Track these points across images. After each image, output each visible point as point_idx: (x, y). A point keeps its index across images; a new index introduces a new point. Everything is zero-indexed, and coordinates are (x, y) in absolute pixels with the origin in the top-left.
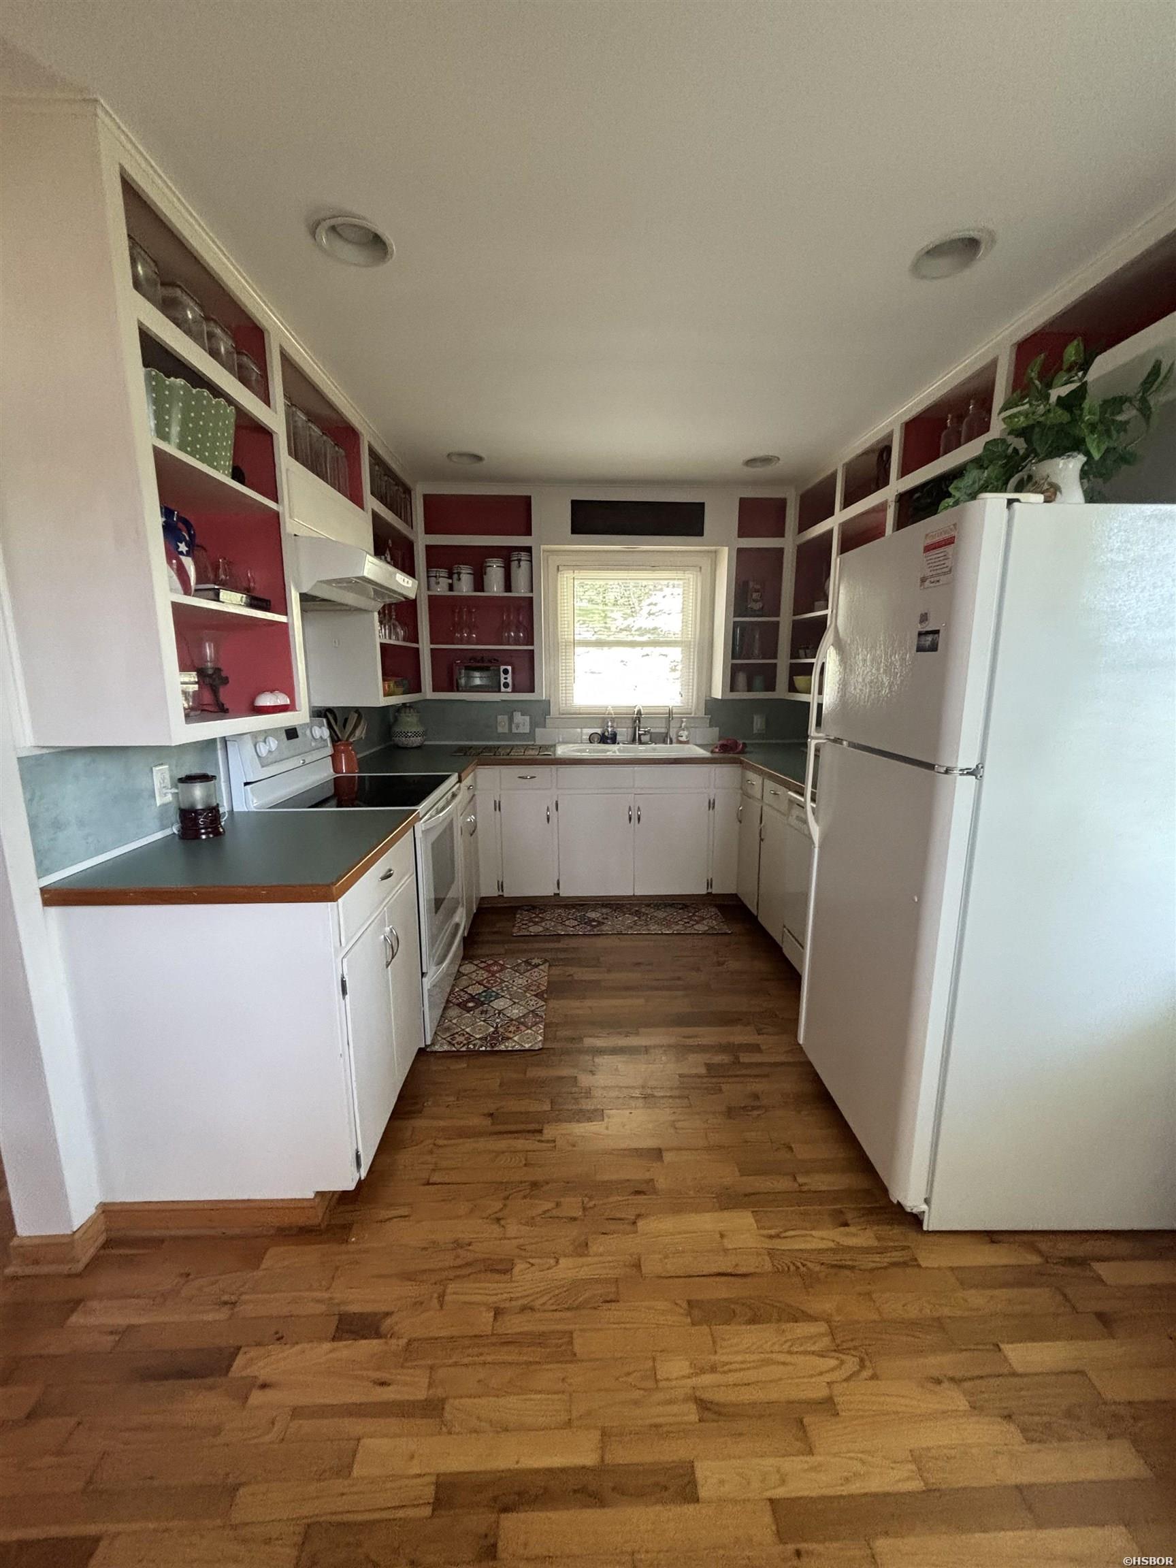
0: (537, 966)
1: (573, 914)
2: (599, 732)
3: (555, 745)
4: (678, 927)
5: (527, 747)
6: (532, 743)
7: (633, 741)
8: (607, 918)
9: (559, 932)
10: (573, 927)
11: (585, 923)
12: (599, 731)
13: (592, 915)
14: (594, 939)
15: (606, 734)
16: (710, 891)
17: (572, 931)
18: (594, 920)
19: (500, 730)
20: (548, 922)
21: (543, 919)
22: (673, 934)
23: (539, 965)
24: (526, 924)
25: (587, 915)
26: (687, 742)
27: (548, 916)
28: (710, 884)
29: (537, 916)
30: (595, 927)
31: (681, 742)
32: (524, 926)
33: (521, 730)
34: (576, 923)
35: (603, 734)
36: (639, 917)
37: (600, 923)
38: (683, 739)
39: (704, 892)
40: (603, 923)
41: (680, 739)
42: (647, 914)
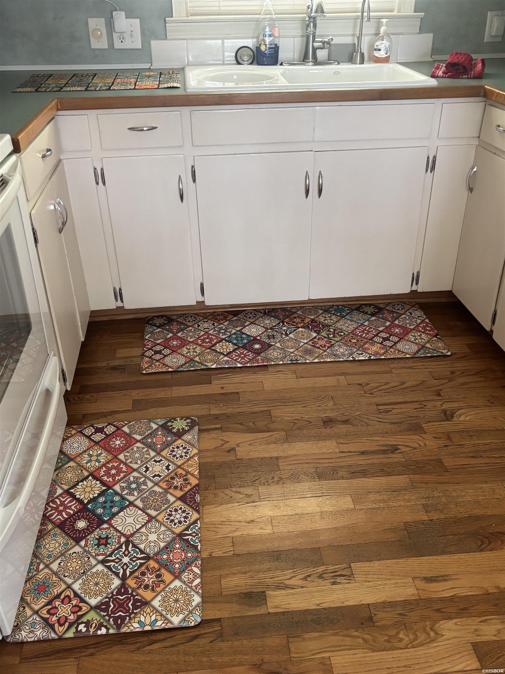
0: (180, 434)
1: (226, 330)
2: (250, 46)
3: (183, 69)
4: (374, 348)
5: (139, 74)
6: (147, 66)
7: (304, 59)
8: (273, 337)
9: (209, 365)
10: (228, 354)
11: (244, 347)
12: (250, 43)
13: (253, 331)
14: (259, 376)
15: (263, 48)
16: (414, 288)
17: (227, 361)
18: (255, 340)
19: (95, 44)
20: (191, 347)
21: (184, 343)
22: (370, 360)
23: (184, 432)
24: (160, 352)
25: (246, 331)
26: (386, 60)
27: (189, 335)
28: (416, 279)
29: (175, 337)
30: (258, 353)
31: (378, 60)
32: (158, 357)
33: (128, 44)
34: (231, 347)
35: (258, 48)
36: (318, 333)
37: (266, 347)
38: (382, 54)
39: (407, 290)
40: (270, 346)
41: (377, 54)
42: (328, 326)
